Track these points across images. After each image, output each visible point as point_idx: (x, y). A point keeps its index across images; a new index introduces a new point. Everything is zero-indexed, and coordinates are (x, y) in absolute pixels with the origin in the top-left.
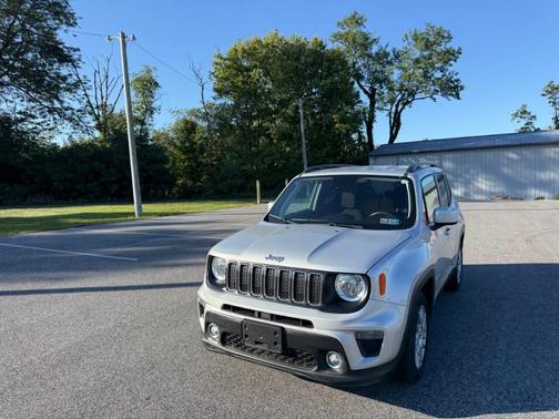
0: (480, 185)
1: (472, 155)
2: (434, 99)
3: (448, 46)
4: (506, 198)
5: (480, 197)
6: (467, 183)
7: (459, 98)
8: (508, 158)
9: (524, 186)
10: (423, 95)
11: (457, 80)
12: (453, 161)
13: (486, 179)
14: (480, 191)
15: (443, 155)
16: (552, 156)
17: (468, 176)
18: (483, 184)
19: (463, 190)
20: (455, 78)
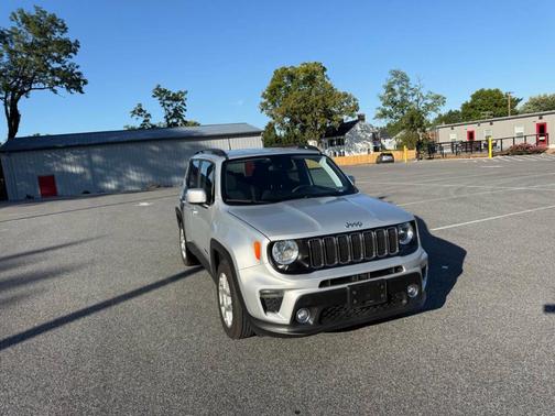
0: (132, 177)
1: (119, 148)
2: (55, 92)
3: (64, 36)
4: (159, 186)
5: (134, 188)
6: (119, 176)
7: (82, 93)
8: (152, 151)
9: (168, 175)
10: (41, 85)
11: (79, 74)
12: (101, 154)
13: (136, 171)
14: (133, 183)
15: (91, 149)
16: (187, 148)
17: (118, 169)
18: (134, 176)
19: (117, 183)
20: (76, 70)
